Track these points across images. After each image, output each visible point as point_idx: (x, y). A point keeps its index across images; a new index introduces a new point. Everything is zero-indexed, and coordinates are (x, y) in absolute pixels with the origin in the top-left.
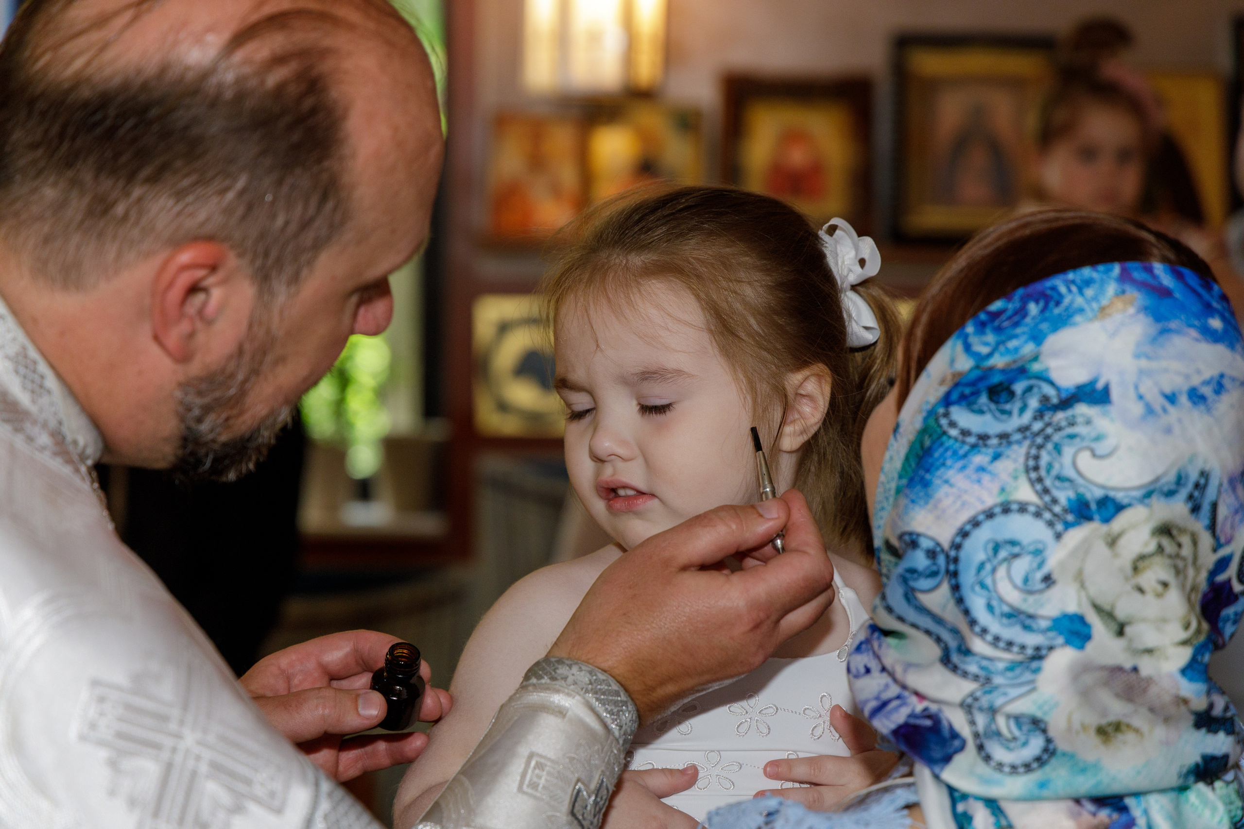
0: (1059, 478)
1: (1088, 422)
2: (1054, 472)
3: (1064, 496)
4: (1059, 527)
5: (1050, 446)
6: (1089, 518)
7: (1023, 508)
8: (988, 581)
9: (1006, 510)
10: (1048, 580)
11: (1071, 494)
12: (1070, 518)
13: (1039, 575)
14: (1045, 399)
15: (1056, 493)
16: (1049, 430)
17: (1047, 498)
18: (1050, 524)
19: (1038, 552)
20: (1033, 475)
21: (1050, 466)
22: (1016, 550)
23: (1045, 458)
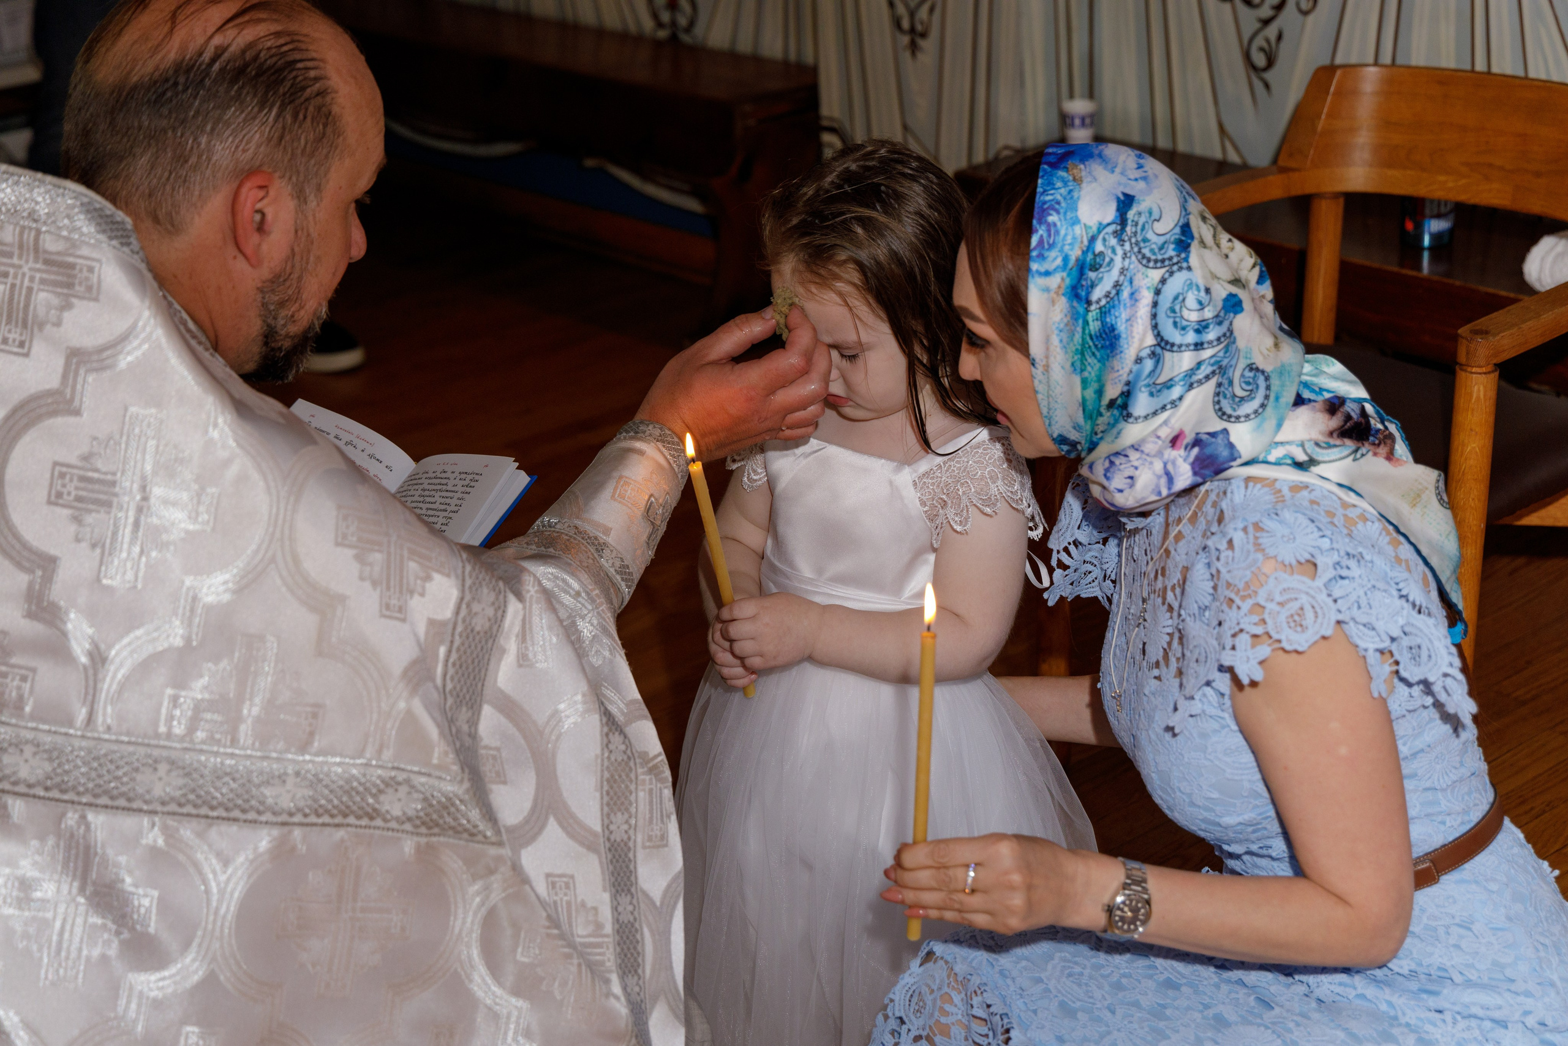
0: (1161, 248)
1: (1140, 214)
2: (1156, 250)
3: (1171, 251)
4: (1185, 265)
5: (1142, 245)
6: (1189, 245)
7: (1163, 281)
8: (1185, 323)
9: (1158, 292)
10: (1208, 291)
11: (1172, 246)
12: (1183, 255)
13: (1203, 294)
14: (1115, 232)
15: (1166, 256)
16: (1133, 240)
17: (1167, 263)
18: (1180, 269)
19: (1191, 285)
20: (1151, 264)
21: (1152, 251)
22: (1181, 298)
23: (1146, 251)
